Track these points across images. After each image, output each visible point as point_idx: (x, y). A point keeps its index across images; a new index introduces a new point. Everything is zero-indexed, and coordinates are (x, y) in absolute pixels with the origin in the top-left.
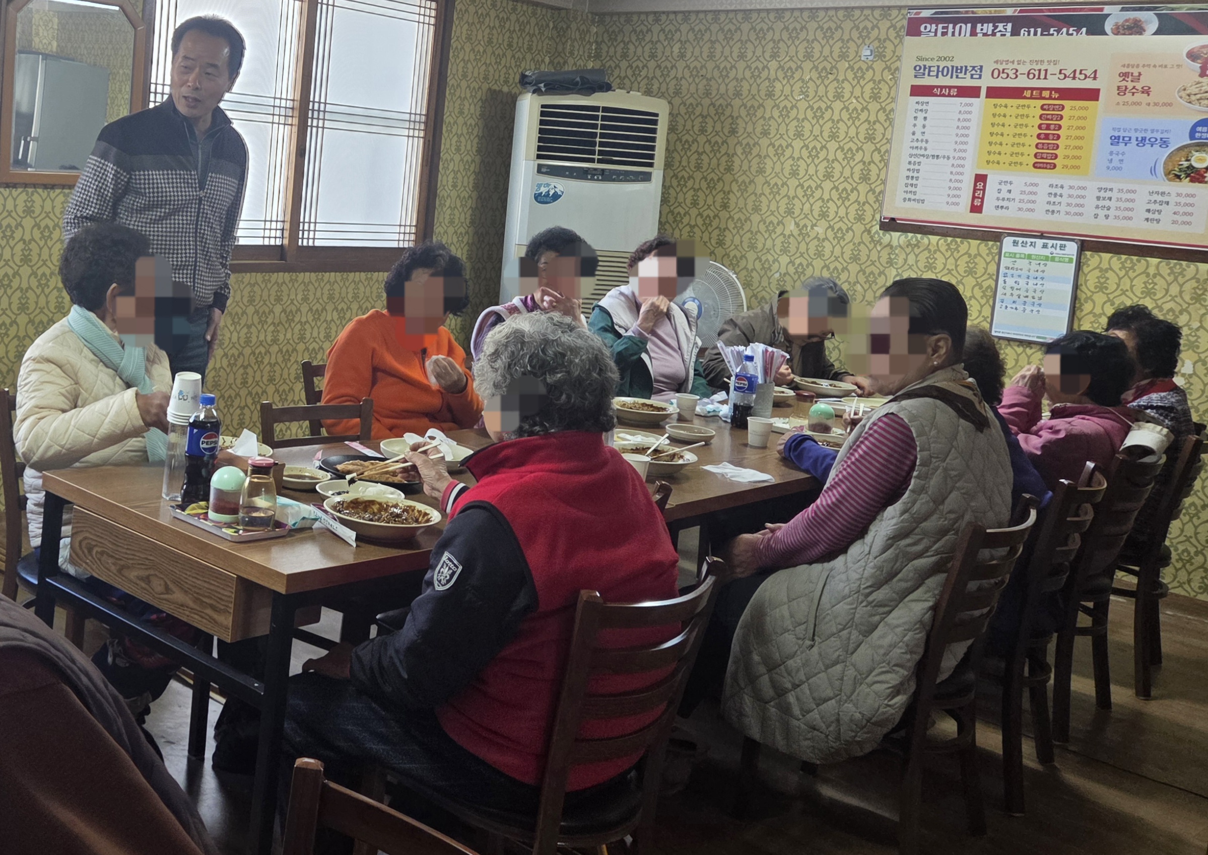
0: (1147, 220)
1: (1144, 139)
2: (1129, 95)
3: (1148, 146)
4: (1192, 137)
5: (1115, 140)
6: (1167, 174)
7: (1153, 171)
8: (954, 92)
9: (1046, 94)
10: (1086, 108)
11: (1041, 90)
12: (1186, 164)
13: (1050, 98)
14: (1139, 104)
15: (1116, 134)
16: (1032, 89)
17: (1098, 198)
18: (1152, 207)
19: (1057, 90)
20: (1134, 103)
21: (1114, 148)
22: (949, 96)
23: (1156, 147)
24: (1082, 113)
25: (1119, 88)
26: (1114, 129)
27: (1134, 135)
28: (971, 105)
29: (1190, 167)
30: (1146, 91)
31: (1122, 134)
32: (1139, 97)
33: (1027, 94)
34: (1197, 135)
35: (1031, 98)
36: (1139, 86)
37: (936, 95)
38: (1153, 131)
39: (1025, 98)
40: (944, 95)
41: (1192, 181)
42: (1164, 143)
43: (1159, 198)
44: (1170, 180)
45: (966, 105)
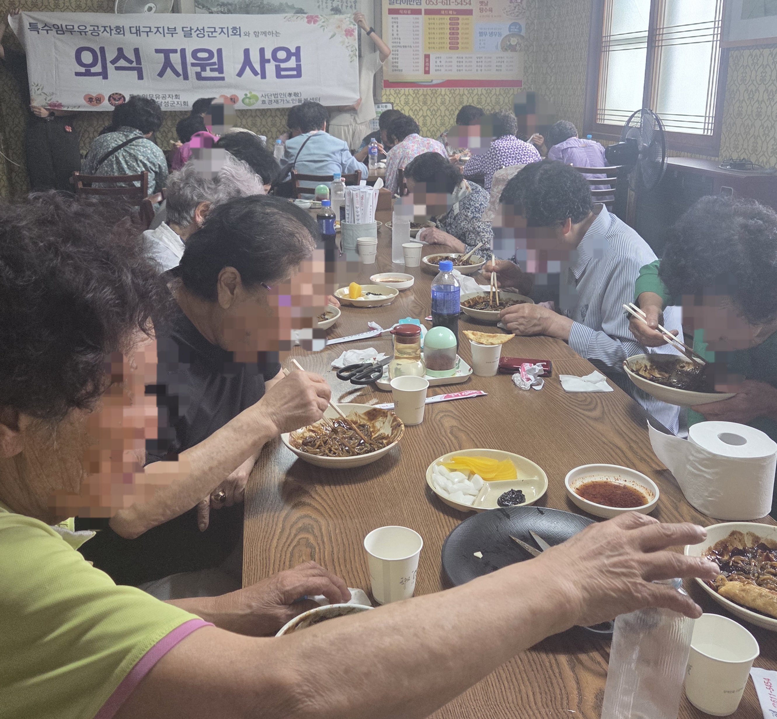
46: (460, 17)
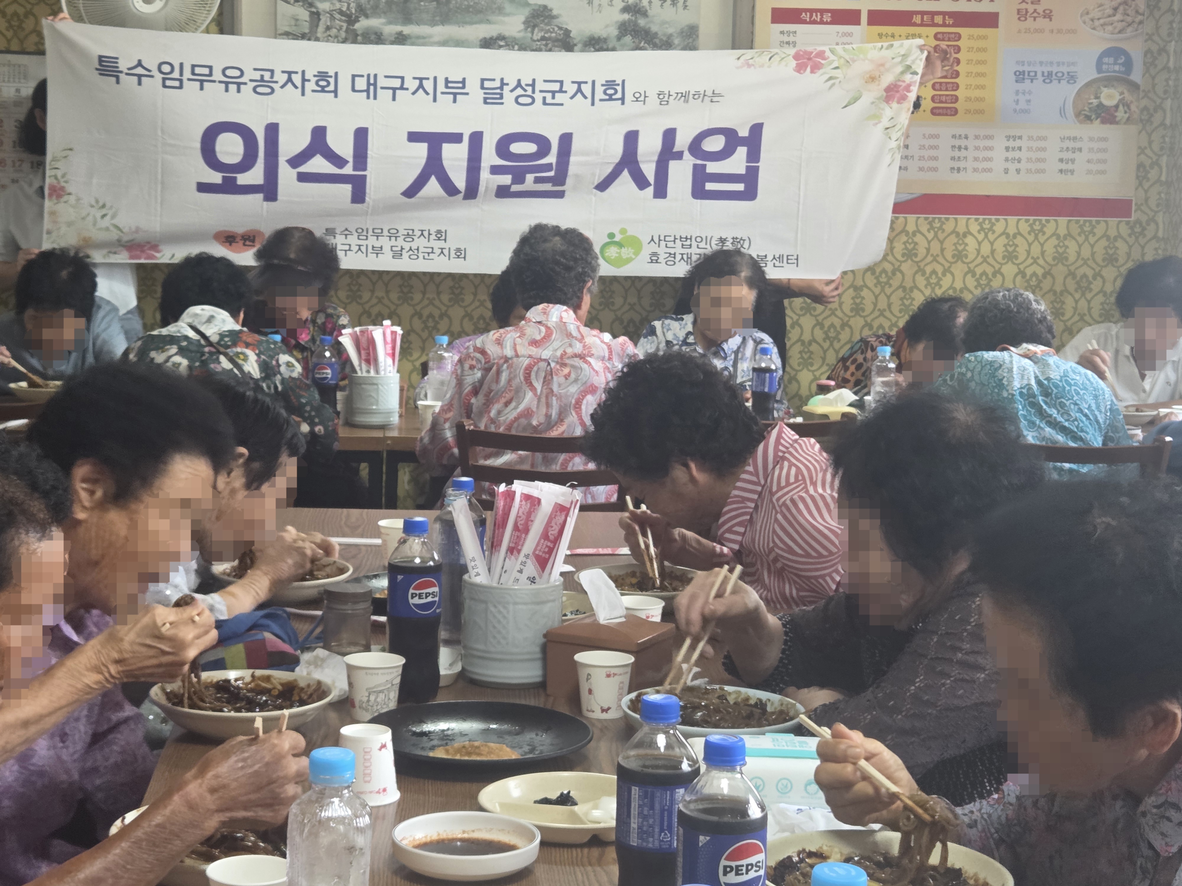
46: (964, 31)
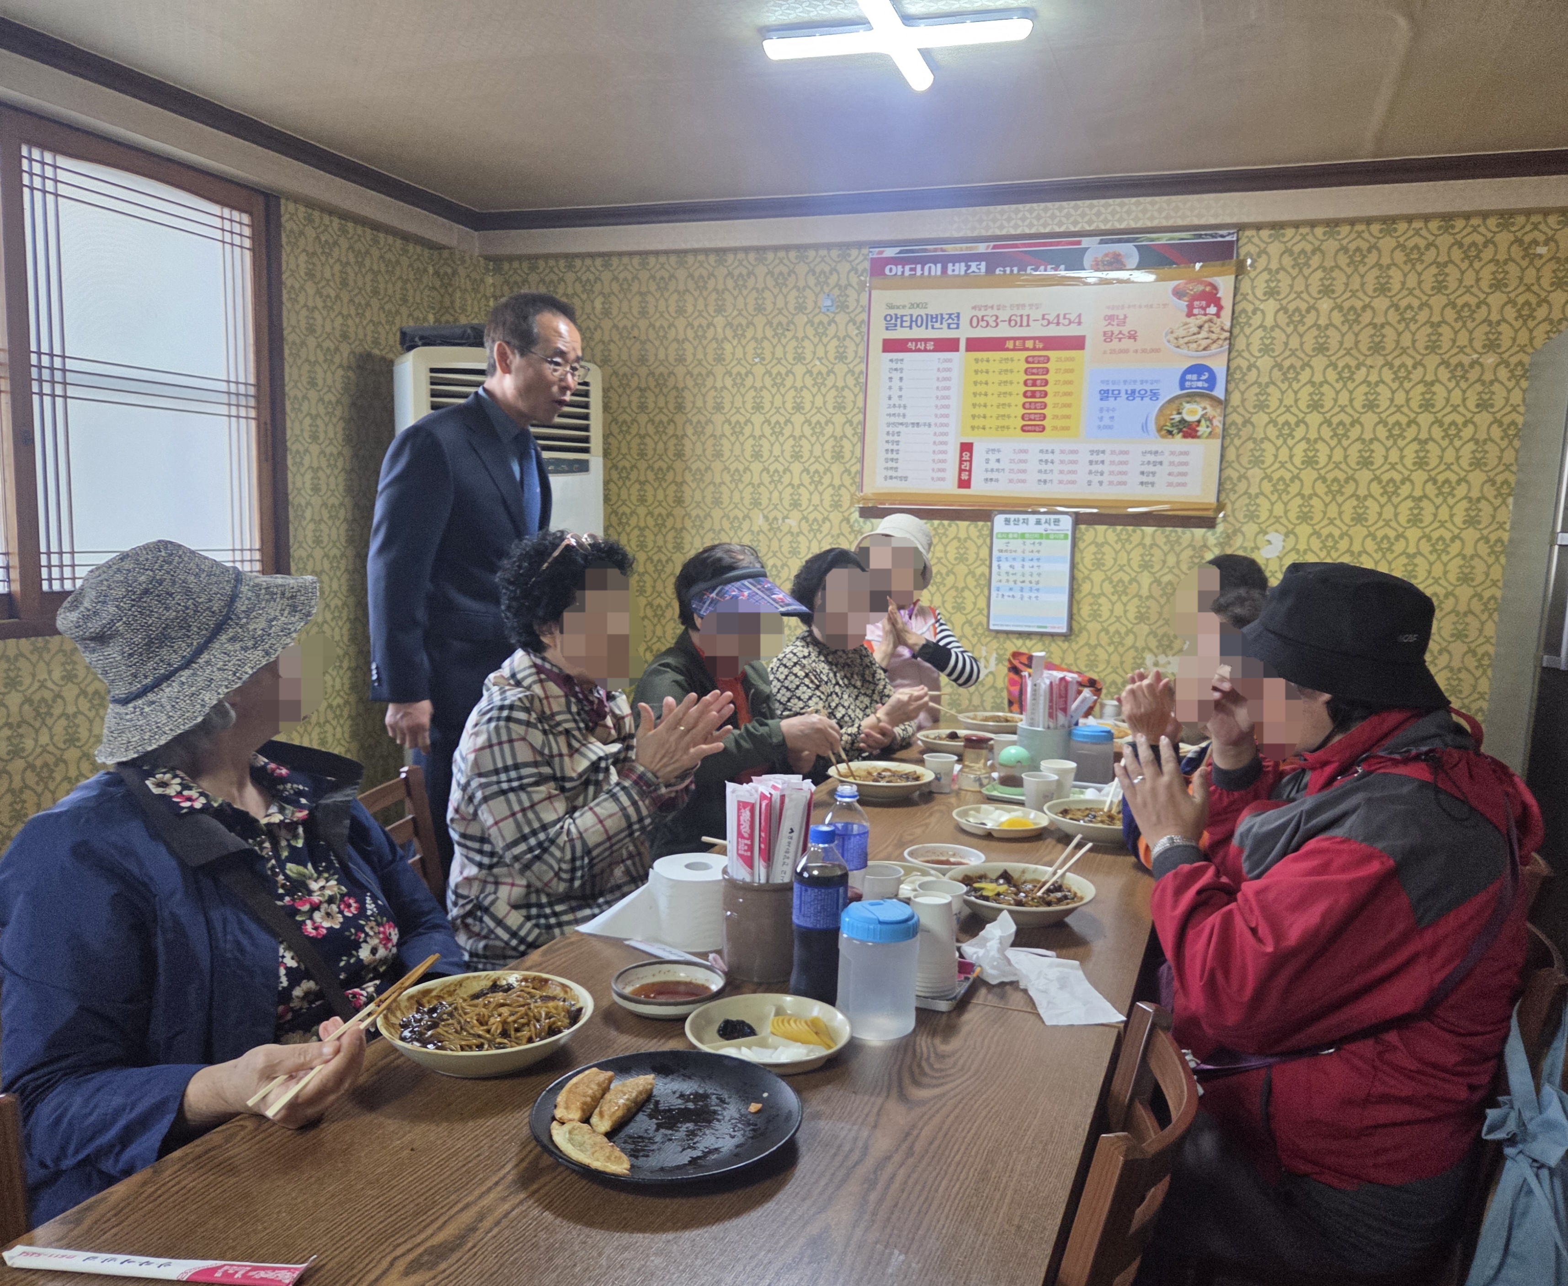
0: (1142, 483)
1: (1133, 391)
2: (1115, 341)
3: (1138, 400)
4: (1182, 387)
5: (1105, 395)
6: (1160, 429)
7: (1145, 428)
8: (930, 346)
9: (1029, 344)
10: (1072, 359)
11: (1024, 339)
12: (1177, 418)
13: (1034, 349)
14: (1126, 351)
15: (1105, 387)
16: (1015, 339)
17: (1091, 462)
18: (1147, 468)
19: (1041, 339)
20: (1121, 351)
21: (1104, 404)
22: (926, 350)
23: (1147, 400)
24: (1069, 365)
25: (1105, 333)
26: (1103, 382)
27: (1123, 388)
28: (950, 361)
29: (1183, 421)
30: (1133, 336)
31: (1111, 387)
32: (1127, 343)
33: (1010, 345)
34: (1187, 384)
35: (1014, 350)
36: (1125, 330)
37: (910, 351)
38: (1142, 382)
39: (1008, 350)
40: (919, 350)
41: (1185, 436)
42: (1155, 395)
43: (1152, 458)
44: (1163, 437)
45: (946, 361)
